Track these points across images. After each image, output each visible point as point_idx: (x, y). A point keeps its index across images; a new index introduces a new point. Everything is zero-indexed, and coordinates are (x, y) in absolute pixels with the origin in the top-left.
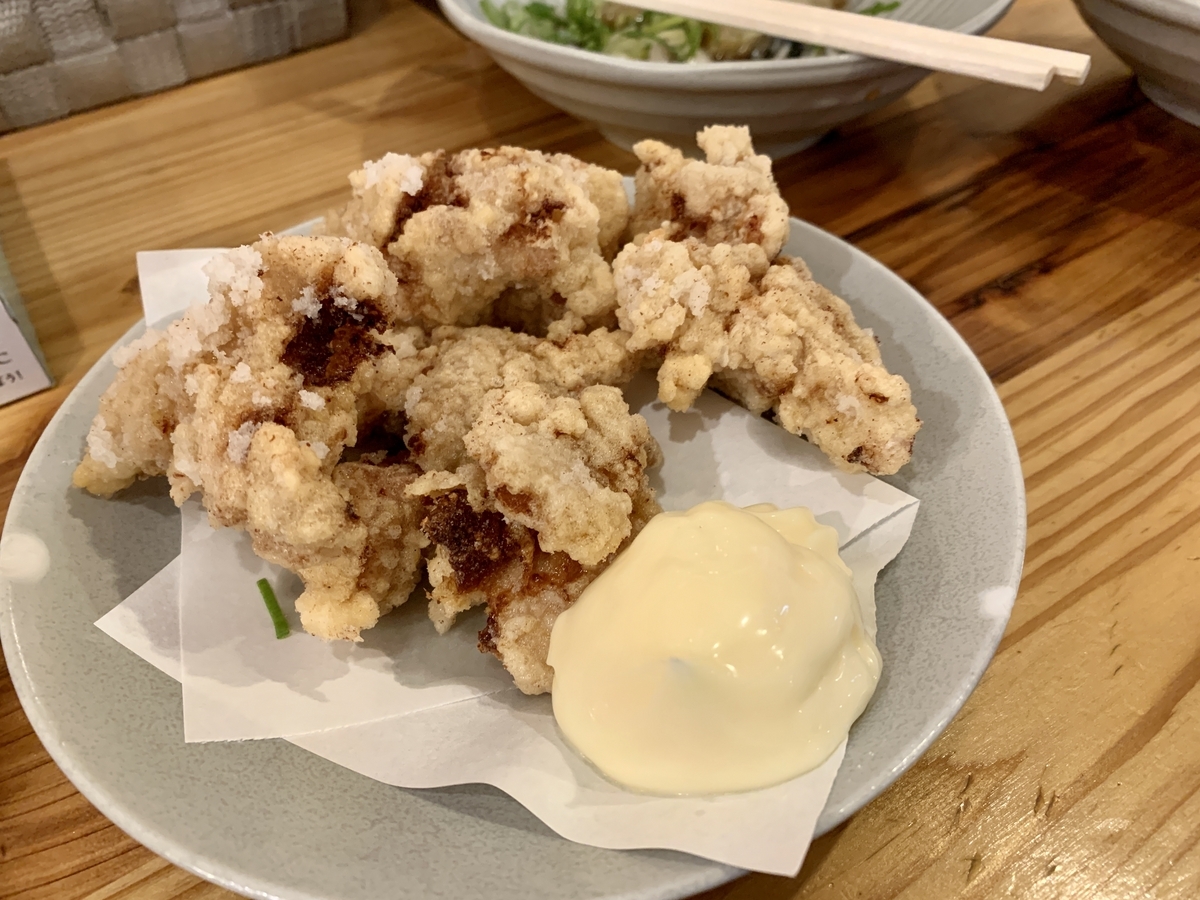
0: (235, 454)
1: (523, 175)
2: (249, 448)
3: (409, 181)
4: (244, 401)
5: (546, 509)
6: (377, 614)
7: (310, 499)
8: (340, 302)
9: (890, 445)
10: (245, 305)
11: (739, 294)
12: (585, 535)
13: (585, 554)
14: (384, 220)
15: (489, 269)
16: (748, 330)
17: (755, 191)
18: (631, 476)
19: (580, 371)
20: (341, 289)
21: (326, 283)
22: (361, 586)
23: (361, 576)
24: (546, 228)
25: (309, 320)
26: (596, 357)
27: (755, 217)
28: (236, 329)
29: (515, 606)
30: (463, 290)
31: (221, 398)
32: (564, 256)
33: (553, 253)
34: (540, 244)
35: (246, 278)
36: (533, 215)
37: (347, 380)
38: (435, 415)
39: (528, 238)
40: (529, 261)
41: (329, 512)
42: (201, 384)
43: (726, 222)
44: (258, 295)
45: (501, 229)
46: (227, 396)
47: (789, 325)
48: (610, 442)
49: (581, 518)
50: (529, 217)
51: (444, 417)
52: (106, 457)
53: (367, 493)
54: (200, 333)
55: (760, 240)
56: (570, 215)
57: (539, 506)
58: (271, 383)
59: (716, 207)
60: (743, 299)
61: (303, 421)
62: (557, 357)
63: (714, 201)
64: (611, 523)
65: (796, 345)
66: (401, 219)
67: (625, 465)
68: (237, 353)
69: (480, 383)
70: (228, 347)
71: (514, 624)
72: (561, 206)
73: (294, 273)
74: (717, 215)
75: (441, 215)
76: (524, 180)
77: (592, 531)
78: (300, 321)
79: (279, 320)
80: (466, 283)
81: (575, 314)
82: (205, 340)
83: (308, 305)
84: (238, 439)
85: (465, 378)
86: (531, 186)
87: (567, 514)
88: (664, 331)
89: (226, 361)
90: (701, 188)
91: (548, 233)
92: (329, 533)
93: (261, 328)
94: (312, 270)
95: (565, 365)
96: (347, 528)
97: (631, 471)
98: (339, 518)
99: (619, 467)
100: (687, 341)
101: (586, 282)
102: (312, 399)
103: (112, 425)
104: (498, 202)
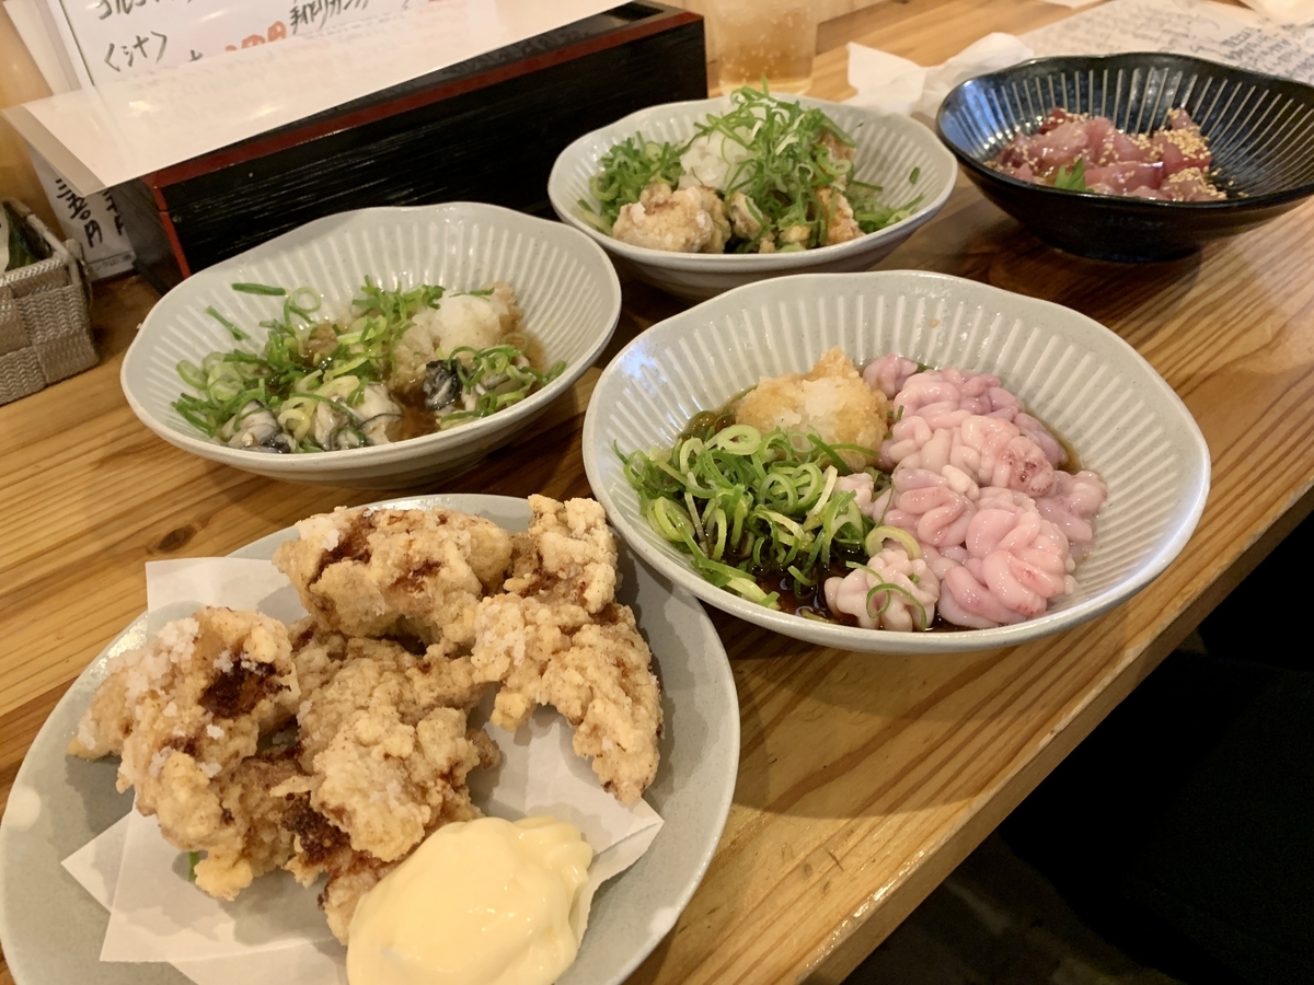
0: (154, 770)
1: (411, 541)
2: (162, 768)
3: (328, 541)
4: (169, 730)
5: (354, 821)
6: (251, 877)
7: (196, 808)
8: (245, 665)
9: (625, 784)
10: (180, 663)
11: (551, 651)
12: (381, 841)
13: (381, 852)
14: (310, 567)
15: (381, 608)
16: (552, 680)
17: (592, 560)
18: (438, 792)
19: (435, 694)
20: (246, 656)
21: (238, 651)
22: (245, 854)
23: (243, 850)
24: (423, 582)
25: (224, 675)
26: (450, 683)
27: (584, 583)
28: (174, 676)
29: (342, 881)
30: (364, 619)
31: (155, 727)
32: (439, 601)
33: (430, 600)
34: (416, 595)
35: (184, 644)
36: (415, 572)
37: (249, 713)
38: (315, 726)
39: (409, 589)
40: (410, 604)
41: (208, 818)
42: (143, 714)
43: (569, 580)
44: (189, 657)
45: (389, 581)
46: (159, 725)
47: (578, 679)
48: (428, 764)
49: (379, 829)
50: (411, 574)
51: (321, 728)
52: (89, 740)
53: (255, 787)
54: (149, 678)
55: (583, 602)
56: (443, 572)
57: (350, 818)
58: (187, 720)
59: (562, 569)
60: (554, 653)
61: (208, 746)
62: (419, 681)
63: (561, 564)
64: (403, 832)
65: (584, 693)
66: (322, 566)
67: (436, 783)
68: (172, 692)
69: (354, 702)
70: (167, 688)
71: (337, 895)
72: (438, 564)
73: (220, 638)
74: (562, 575)
75: (347, 569)
76: (410, 545)
77: (386, 838)
78: (216, 674)
79: (202, 675)
80: (367, 613)
81: (448, 640)
82: (152, 682)
83: (224, 664)
84: (158, 760)
85: (343, 698)
86: (414, 551)
87: (368, 824)
88: (494, 674)
89: (166, 698)
90: (553, 553)
91: (424, 587)
92: (206, 833)
93: (189, 680)
94: (231, 639)
95: (423, 689)
96: (221, 828)
97: (439, 788)
98: (215, 822)
99: (430, 784)
100: (512, 682)
101: (457, 617)
102: (215, 732)
103: (96, 717)
104: (389, 562)
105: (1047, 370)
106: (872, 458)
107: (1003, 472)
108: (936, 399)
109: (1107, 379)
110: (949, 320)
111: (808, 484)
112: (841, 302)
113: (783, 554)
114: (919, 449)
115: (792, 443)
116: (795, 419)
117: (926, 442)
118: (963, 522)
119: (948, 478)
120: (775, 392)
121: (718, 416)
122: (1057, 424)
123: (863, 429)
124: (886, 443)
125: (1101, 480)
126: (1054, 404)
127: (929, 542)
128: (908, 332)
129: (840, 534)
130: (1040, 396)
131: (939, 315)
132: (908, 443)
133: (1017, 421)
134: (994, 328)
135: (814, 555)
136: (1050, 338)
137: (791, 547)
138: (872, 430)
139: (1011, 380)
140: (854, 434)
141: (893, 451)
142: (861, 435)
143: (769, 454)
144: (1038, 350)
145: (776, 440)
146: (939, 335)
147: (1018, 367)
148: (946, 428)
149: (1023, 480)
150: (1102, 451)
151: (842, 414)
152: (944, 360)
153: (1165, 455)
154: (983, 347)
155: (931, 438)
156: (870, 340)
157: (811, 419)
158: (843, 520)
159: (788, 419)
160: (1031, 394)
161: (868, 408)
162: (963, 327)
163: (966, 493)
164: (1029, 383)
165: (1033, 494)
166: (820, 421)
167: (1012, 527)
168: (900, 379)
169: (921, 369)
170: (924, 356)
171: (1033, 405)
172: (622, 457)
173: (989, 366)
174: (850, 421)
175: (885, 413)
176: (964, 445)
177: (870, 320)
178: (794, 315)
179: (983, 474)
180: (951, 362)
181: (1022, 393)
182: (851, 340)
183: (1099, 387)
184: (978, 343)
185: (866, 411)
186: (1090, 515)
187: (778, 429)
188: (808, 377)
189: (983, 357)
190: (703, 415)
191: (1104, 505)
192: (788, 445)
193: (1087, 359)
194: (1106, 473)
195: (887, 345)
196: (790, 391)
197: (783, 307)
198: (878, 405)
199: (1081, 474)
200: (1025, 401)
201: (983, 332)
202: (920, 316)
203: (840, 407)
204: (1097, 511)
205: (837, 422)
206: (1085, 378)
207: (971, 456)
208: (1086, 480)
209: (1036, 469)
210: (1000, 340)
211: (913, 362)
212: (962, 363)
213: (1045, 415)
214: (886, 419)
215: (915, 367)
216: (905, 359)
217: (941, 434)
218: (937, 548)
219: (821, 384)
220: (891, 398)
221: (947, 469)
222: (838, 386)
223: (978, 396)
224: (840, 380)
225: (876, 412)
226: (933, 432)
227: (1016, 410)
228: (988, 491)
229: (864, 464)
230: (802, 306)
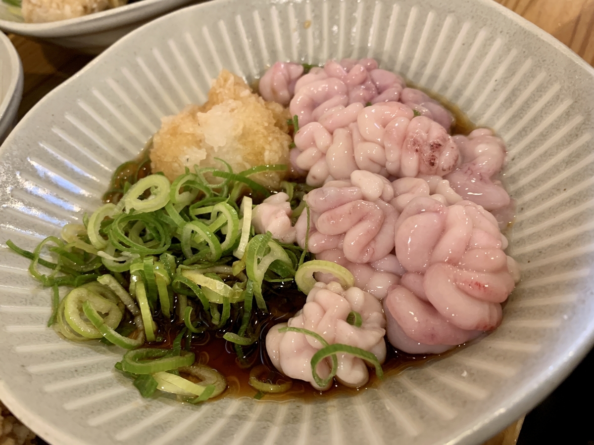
105: (414, 41)
106: (284, 171)
107: (411, 163)
108: (327, 97)
109: (473, 35)
110: (318, 17)
111: (226, 224)
112: (222, 25)
113: (216, 315)
114: (323, 155)
115: (204, 180)
116: (199, 155)
117: (328, 147)
118: (388, 229)
119: (359, 187)
120: (174, 132)
121: (138, 165)
122: (436, 88)
123: (267, 147)
124: (293, 152)
125: (494, 135)
126: (428, 71)
127: (359, 262)
128: (287, 38)
129: (270, 273)
130: (414, 66)
131: (309, 16)
132: (311, 152)
133: (404, 97)
134: (359, 15)
135: (249, 305)
136: (409, 10)
137: (222, 304)
138: (276, 146)
139: (385, 58)
140: (261, 153)
141: (301, 161)
142: (267, 154)
143: (183, 198)
144: (402, 25)
145: (188, 182)
146: (314, 33)
147: (388, 45)
148: (343, 127)
149: (433, 164)
150: (487, 105)
151: (244, 137)
152: (324, 55)
153: (557, 99)
154: (353, 35)
155: (332, 141)
156: (257, 53)
157: (216, 150)
158: (267, 262)
159: (192, 157)
160: (406, 67)
161: (266, 124)
162: (333, 21)
163: (381, 197)
164: (401, 55)
165: (444, 173)
166: (225, 150)
167: (443, 230)
168: (291, 83)
169: (307, 69)
170: (306, 57)
171: (410, 76)
172: (27, 255)
173: (363, 50)
174: (253, 142)
175: (284, 123)
176: (365, 140)
177: (252, 35)
178: (185, 50)
179: (391, 167)
180: (331, 56)
181: (398, 68)
182: (242, 57)
183: (467, 46)
184: (348, 33)
185: (266, 128)
186: (498, 175)
187: (187, 170)
188: (204, 108)
189: (356, 44)
190: (123, 167)
191: (507, 159)
192: (201, 184)
193: (448, 21)
194: (498, 126)
195: (273, 53)
196: (188, 128)
197: (172, 45)
198: (275, 116)
199: (475, 133)
200: (402, 74)
201: (350, 21)
202: (293, 22)
203: (240, 131)
204: (503, 168)
205: (241, 146)
206: (450, 40)
207: (374, 151)
208: (482, 139)
209: (441, 148)
210: (367, 24)
211: (298, 64)
212: (340, 54)
213: (422, 82)
214: (286, 128)
215: (301, 69)
216: (291, 63)
217: (340, 133)
218: (368, 264)
219: (216, 112)
220: (286, 105)
221: (356, 176)
222: (232, 110)
223: (363, 82)
224: (233, 103)
225: (276, 125)
226: (332, 133)
227: (400, 87)
228: (402, 184)
229: (278, 180)
230: (189, 38)
